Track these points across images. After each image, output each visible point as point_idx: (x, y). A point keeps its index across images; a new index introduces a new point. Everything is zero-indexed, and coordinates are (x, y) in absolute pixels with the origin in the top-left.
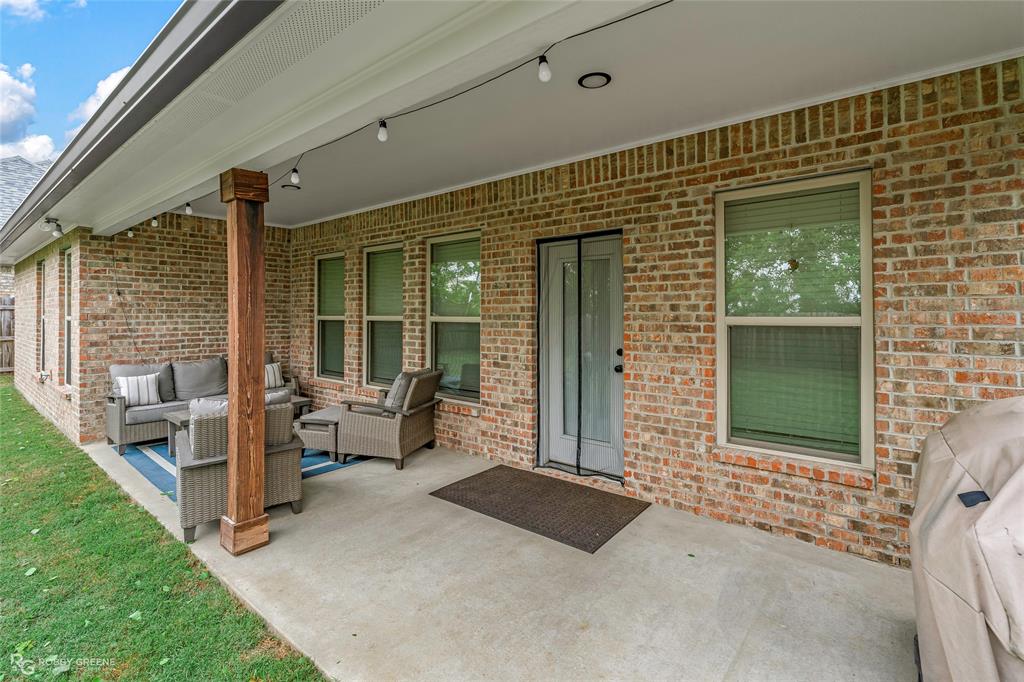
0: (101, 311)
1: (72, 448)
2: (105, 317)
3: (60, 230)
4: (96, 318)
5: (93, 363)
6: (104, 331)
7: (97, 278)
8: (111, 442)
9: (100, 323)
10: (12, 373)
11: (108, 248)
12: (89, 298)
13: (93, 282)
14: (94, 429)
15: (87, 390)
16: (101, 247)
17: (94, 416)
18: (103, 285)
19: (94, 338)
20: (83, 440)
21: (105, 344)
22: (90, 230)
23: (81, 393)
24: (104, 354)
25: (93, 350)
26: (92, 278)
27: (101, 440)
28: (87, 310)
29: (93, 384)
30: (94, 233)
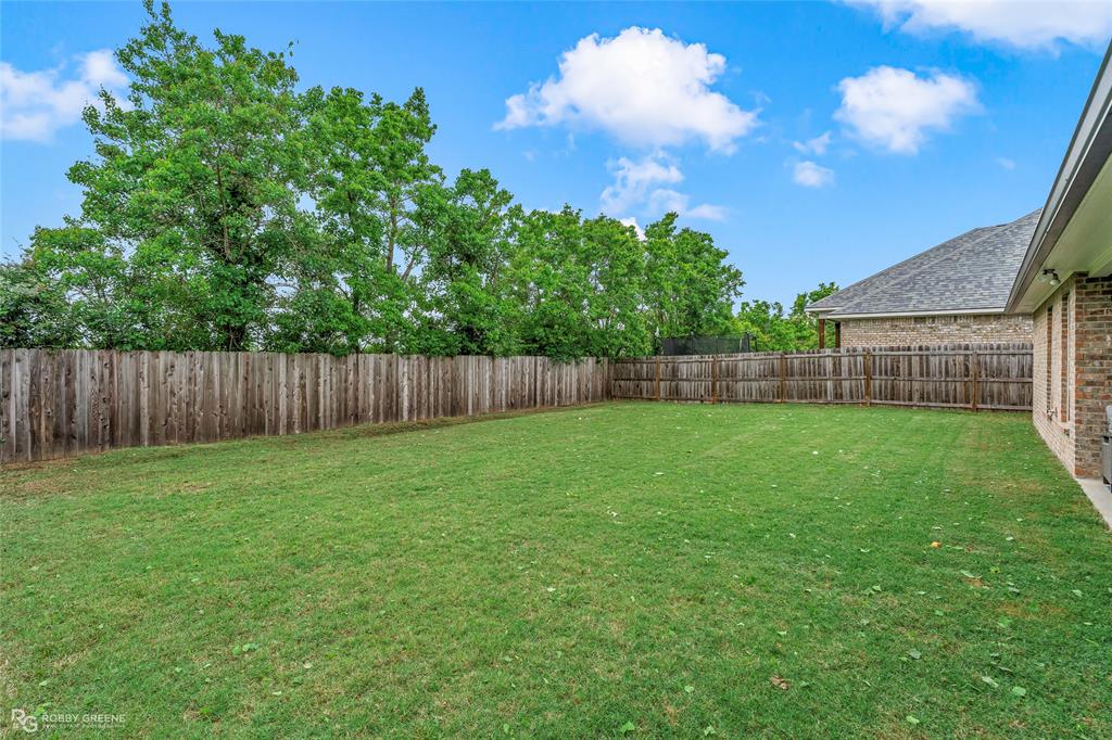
0: (1098, 351)
1: (1067, 477)
2: (1102, 358)
3: (1057, 279)
4: (1093, 358)
5: (1089, 402)
6: (1102, 371)
7: (1095, 319)
8: (1106, 482)
9: (1097, 363)
10: (1031, 411)
11: (1105, 289)
12: (1086, 339)
13: (1090, 323)
14: (1090, 465)
15: (1082, 427)
16: (1099, 288)
17: (1090, 452)
18: (1100, 326)
19: (1091, 377)
20: (1078, 473)
21: (1102, 384)
22: (1085, 274)
23: (1076, 428)
24: (1101, 394)
25: (1090, 389)
26: (1088, 319)
27: (1097, 478)
28: (1083, 351)
29: (1089, 422)
30: (1090, 276)
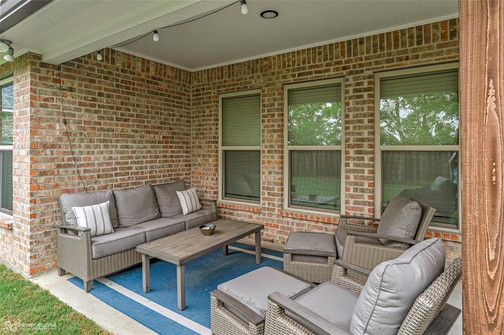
0: (50, 140)
1: (22, 283)
2: (53, 146)
3: (12, 54)
4: (45, 146)
5: (43, 193)
6: (52, 160)
7: (46, 106)
8: (63, 273)
9: (48, 151)
11: (55, 77)
12: (39, 127)
13: (43, 110)
14: (43, 260)
15: (37, 220)
16: (50, 75)
17: (43, 246)
18: (51, 114)
19: (43, 167)
20: (33, 272)
21: (53, 173)
22: (39, 57)
23: (31, 223)
24: (52, 184)
25: (42, 179)
26: (42, 106)
27: (49, 270)
28: (37, 139)
29: (43, 214)
30: (44, 60)
